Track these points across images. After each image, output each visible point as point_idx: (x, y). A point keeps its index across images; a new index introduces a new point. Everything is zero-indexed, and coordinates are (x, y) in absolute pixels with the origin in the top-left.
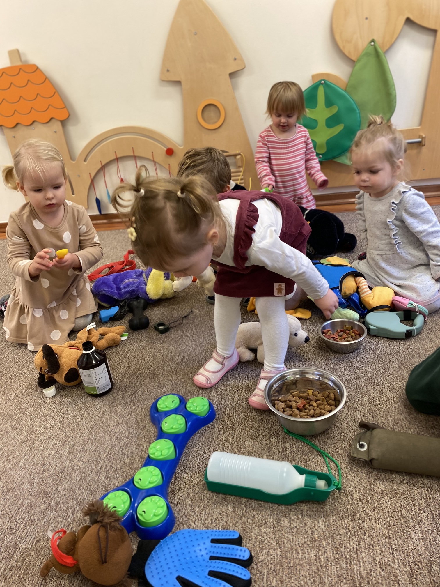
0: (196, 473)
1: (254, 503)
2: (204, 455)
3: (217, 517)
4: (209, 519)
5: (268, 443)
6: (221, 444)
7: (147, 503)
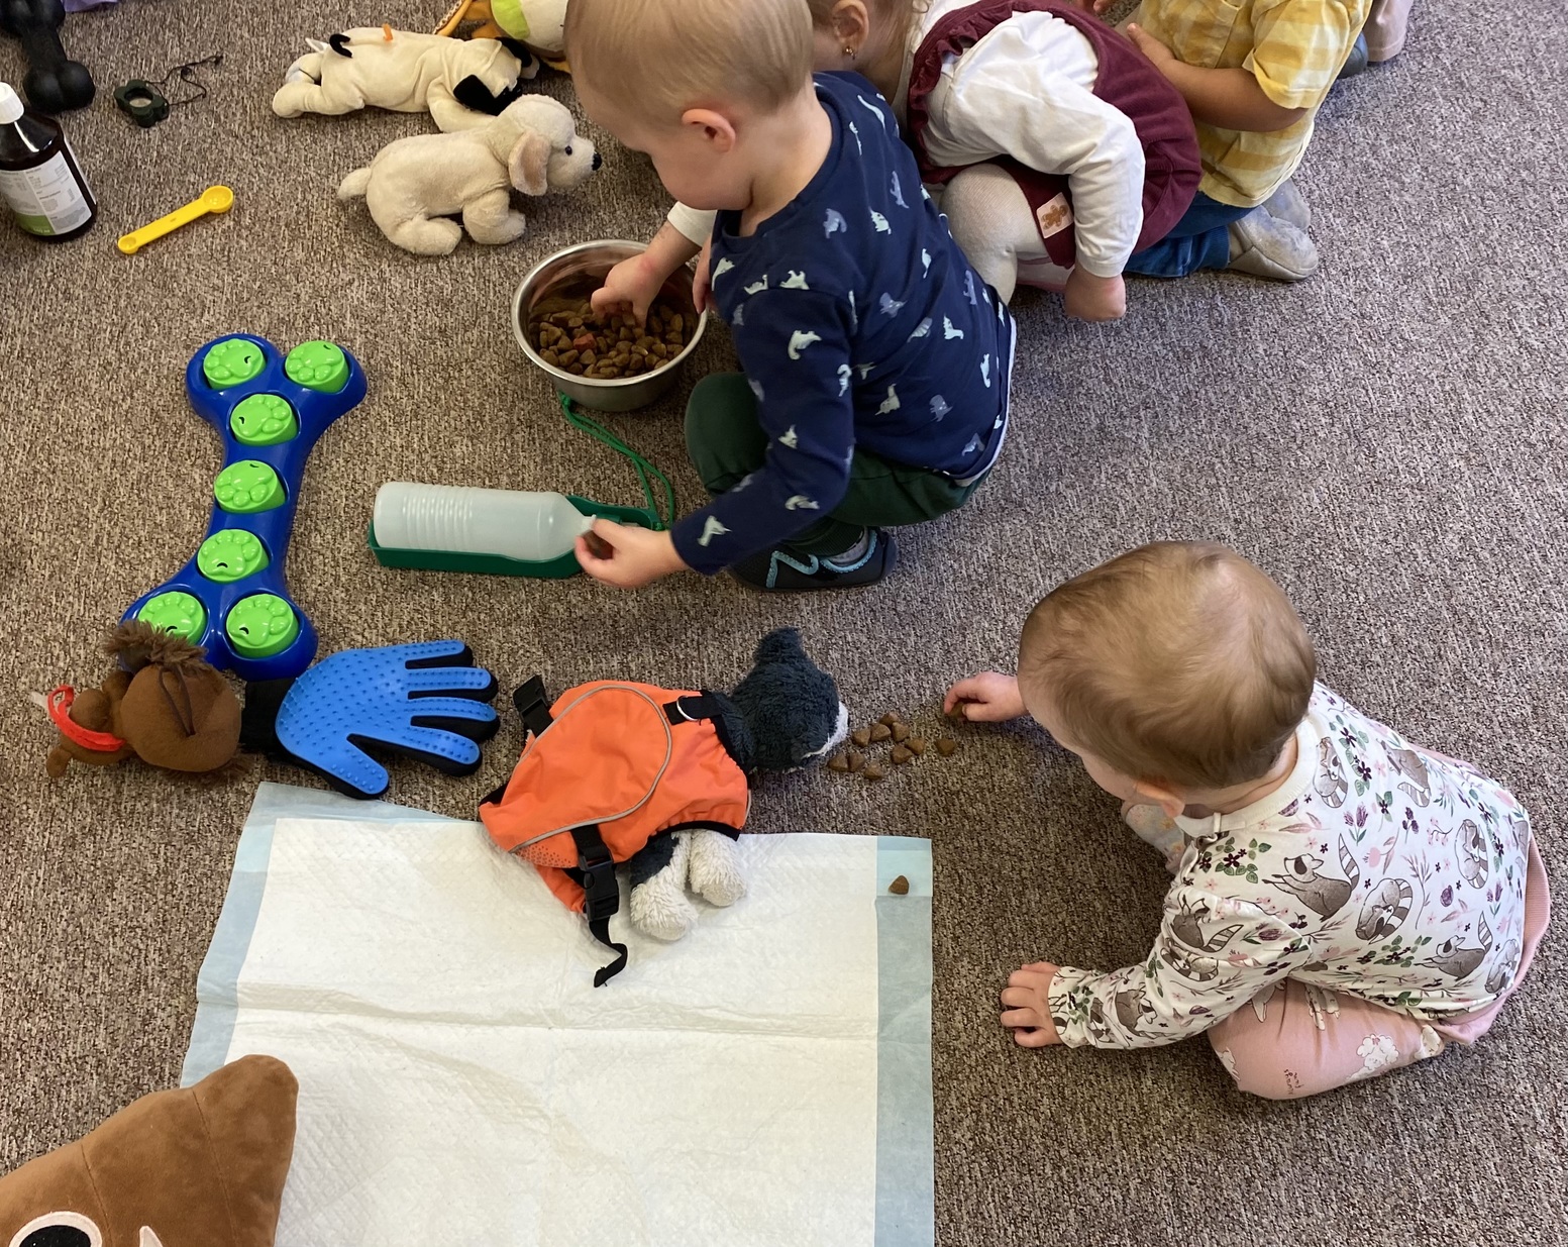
0: (343, 529)
1: (489, 582)
2: (357, 487)
3: (412, 619)
4: (395, 624)
5: (508, 444)
6: (393, 457)
7: (245, 610)
